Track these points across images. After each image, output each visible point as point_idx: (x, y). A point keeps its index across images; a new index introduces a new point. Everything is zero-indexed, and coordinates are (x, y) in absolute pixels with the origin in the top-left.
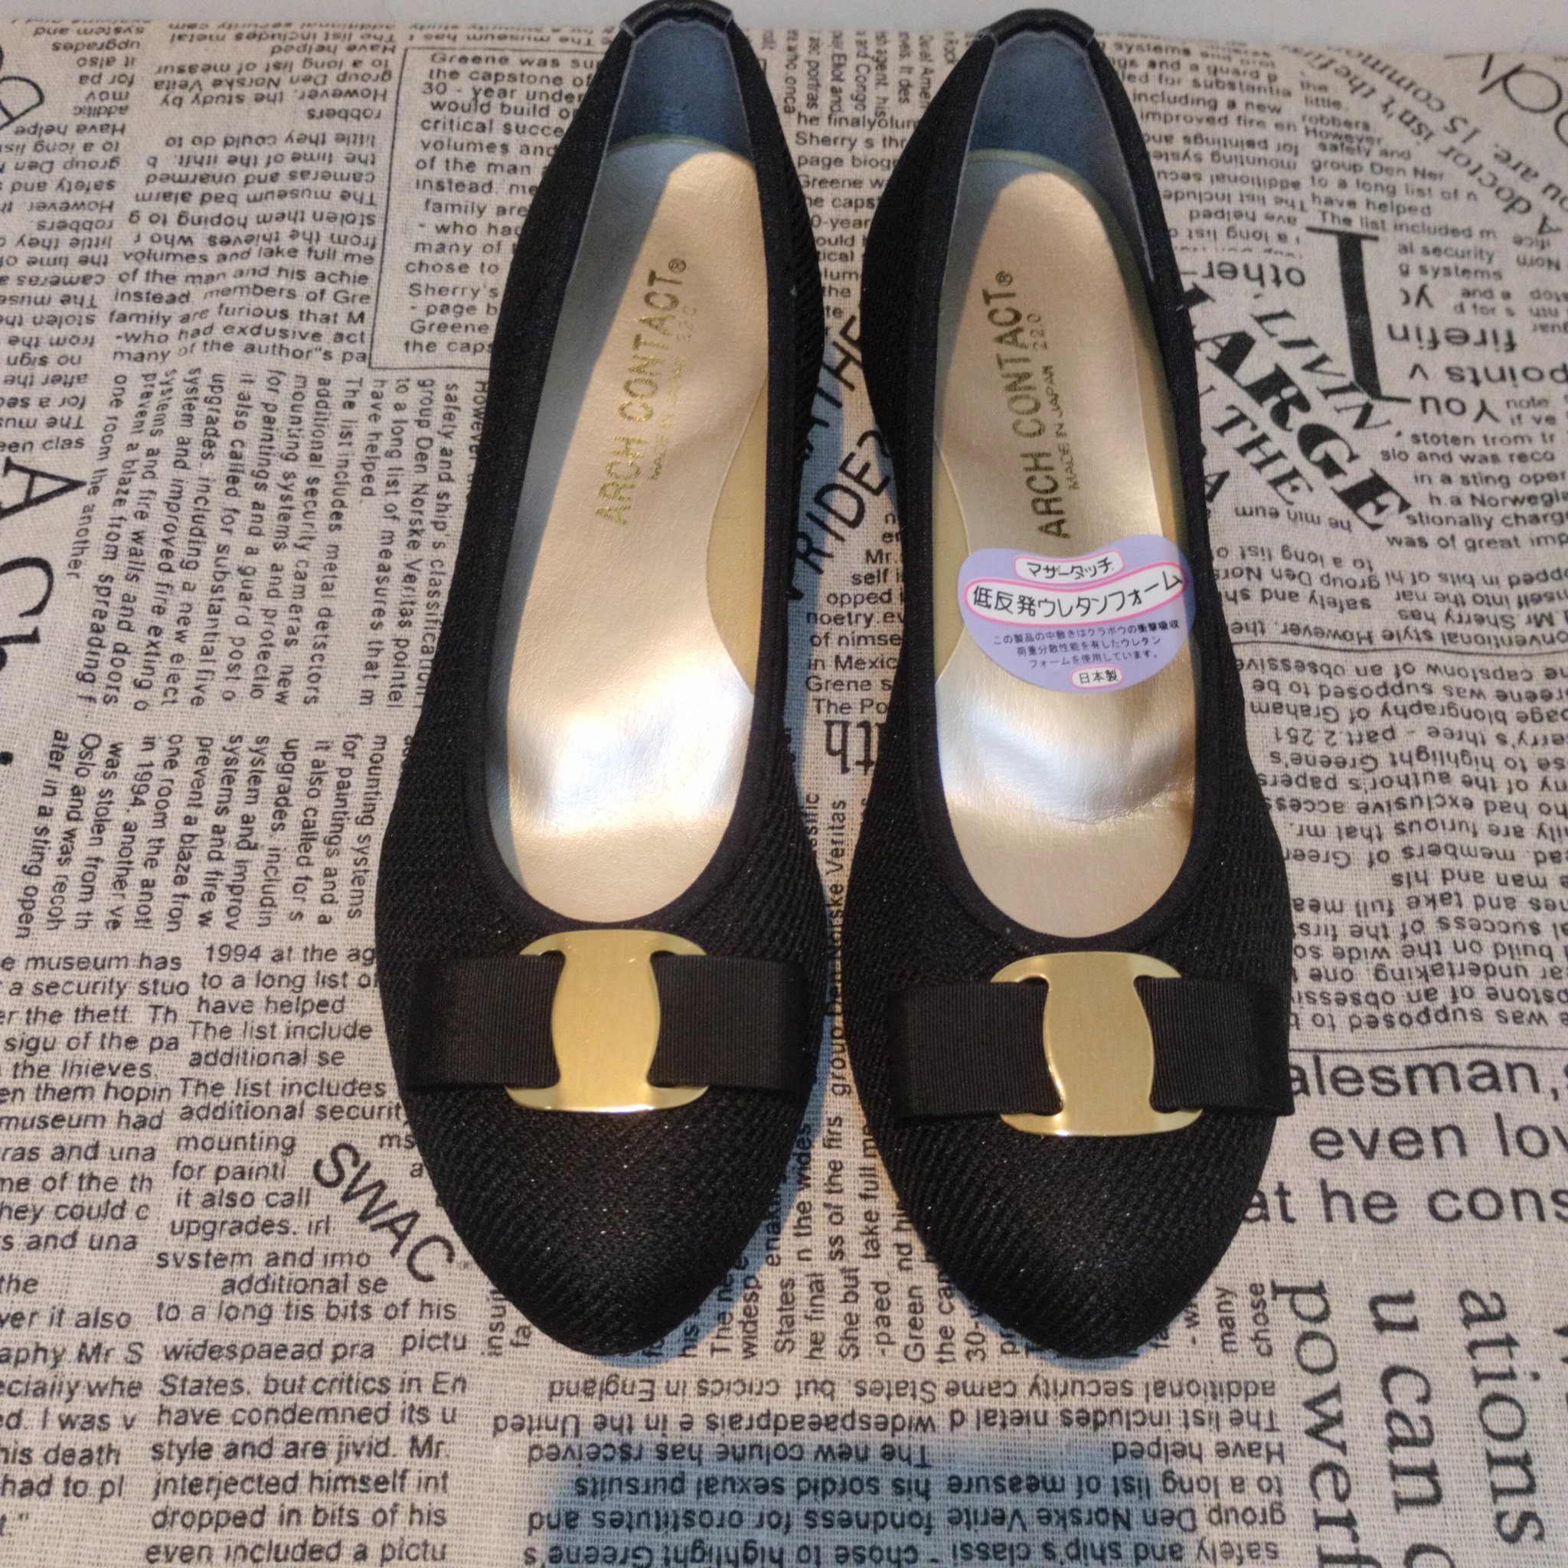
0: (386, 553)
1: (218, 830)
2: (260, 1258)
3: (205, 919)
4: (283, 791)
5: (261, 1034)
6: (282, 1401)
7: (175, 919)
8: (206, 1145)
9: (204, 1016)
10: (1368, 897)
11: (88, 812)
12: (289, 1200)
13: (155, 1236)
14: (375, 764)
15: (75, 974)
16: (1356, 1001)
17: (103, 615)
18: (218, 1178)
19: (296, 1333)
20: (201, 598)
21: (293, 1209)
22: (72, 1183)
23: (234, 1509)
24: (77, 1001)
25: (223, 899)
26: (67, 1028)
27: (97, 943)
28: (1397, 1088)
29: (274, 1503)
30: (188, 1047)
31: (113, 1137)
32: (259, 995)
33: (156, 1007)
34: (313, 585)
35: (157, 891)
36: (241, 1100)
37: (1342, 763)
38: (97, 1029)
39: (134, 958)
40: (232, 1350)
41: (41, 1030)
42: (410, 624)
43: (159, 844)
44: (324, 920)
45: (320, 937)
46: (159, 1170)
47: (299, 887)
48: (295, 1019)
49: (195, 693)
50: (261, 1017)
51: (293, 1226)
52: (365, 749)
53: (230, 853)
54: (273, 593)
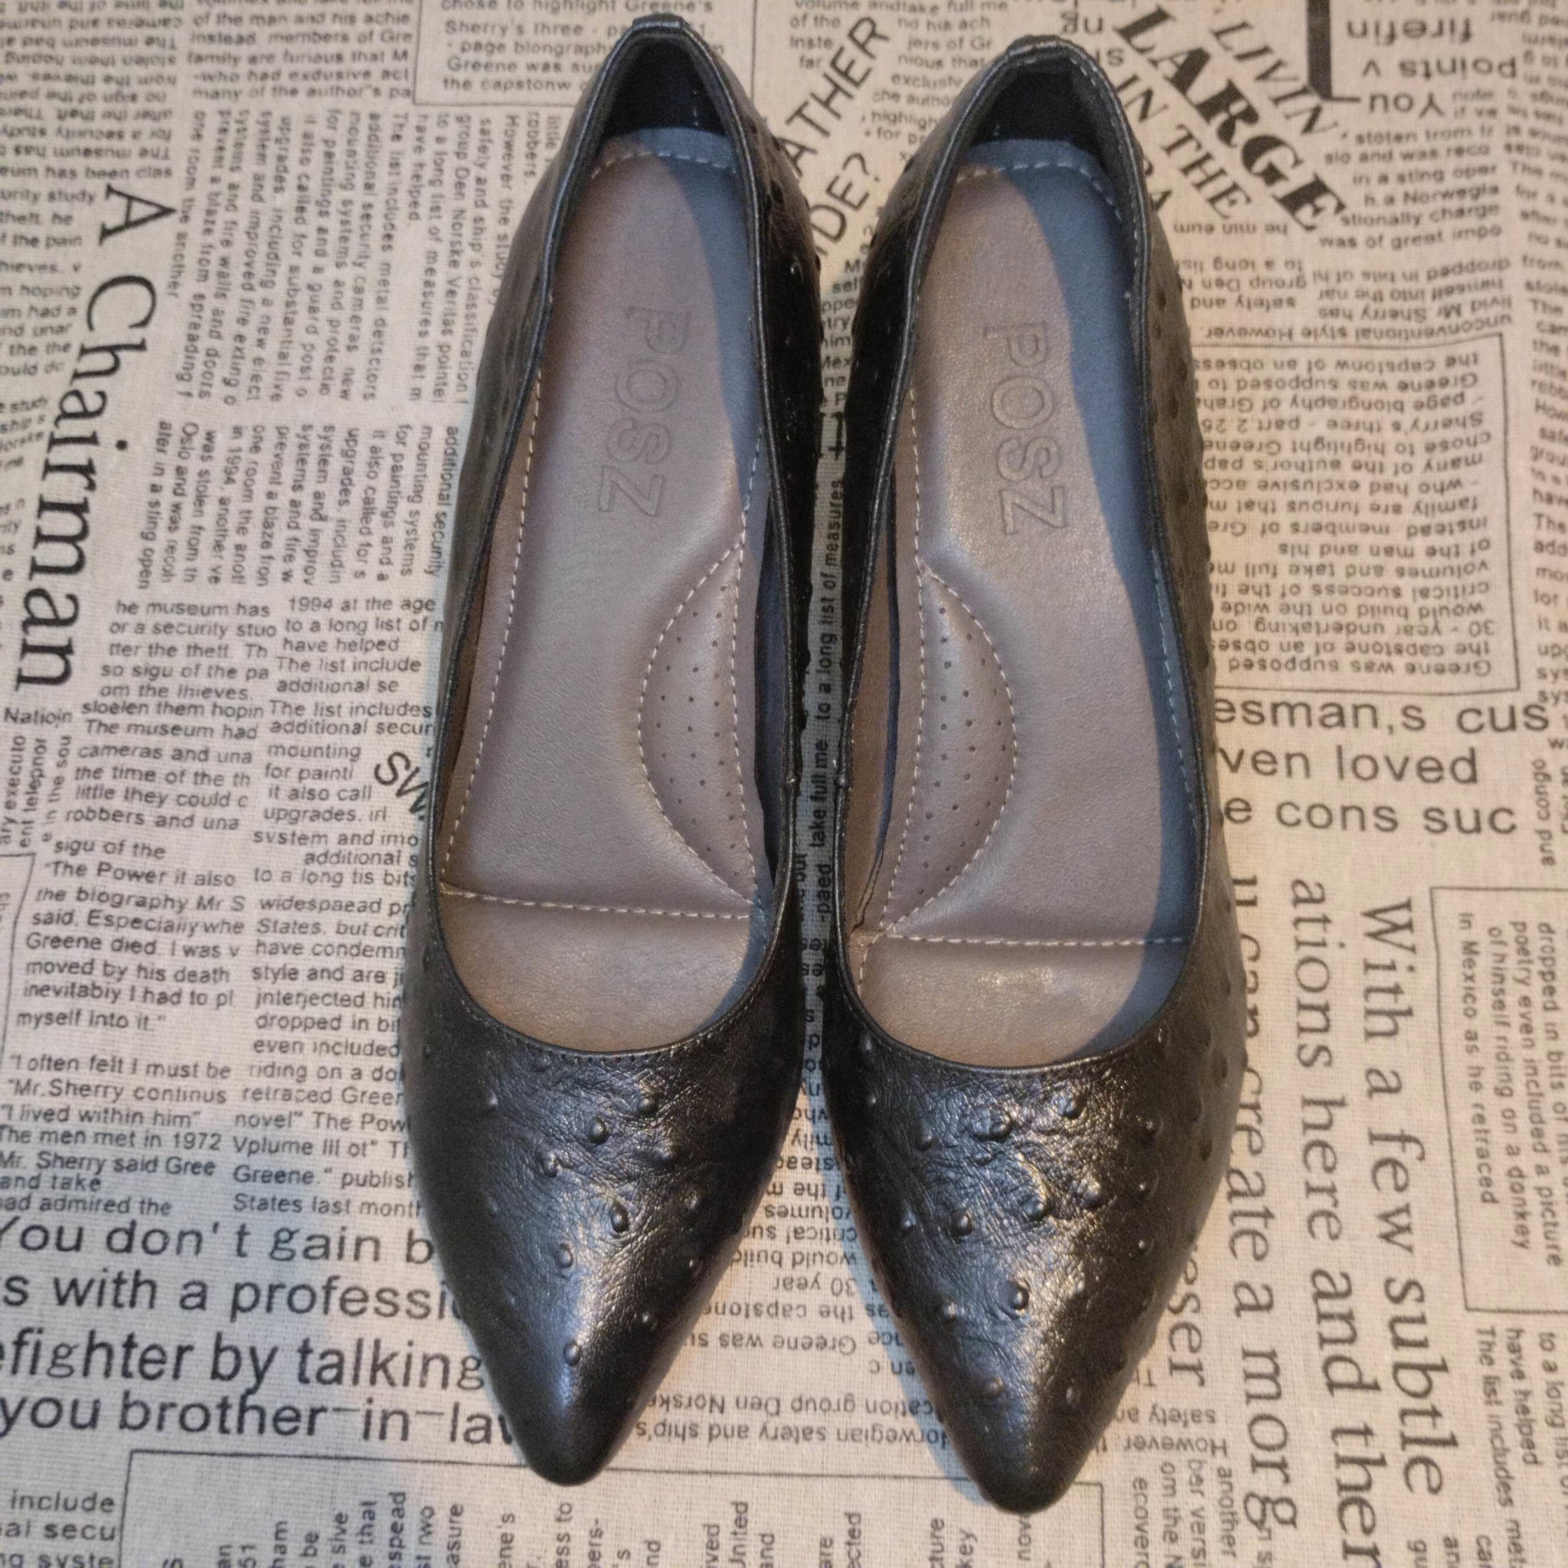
0: (431, 271)
1: (294, 504)
2: (333, 838)
3: (287, 576)
4: (347, 472)
5: (333, 667)
6: (350, 940)
7: (263, 576)
8: (292, 752)
9: (289, 652)
10: (1257, 560)
11: (190, 488)
12: (356, 795)
13: (252, 819)
14: (423, 449)
15: (186, 618)
16: (1237, 646)
17: (195, 326)
18: (301, 778)
19: (360, 893)
20: (278, 311)
21: (359, 802)
22: (189, 779)
23: (317, 1016)
24: (189, 639)
25: (301, 560)
26: (181, 660)
27: (202, 594)
28: (1263, 719)
29: (348, 1014)
30: (276, 676)
31: (220, 744)
32: (331, 637)
33: (250, 646)
34: (369, 299)
35: (248, 553)
36: (318, 719)
37: (1250, 446)
38: (205, 661)
39: (232, 607)
40: (312, 903)
41: (160, 661)
42: (450, 332)
43: (247, 515)
44: (381, 577)
45: (379, 591)
46: (255, 770)
47: (362, 551)
48: (359, 655)
49: (274, 391)
50: (333, 655)
51: (358, 814)
52: (414, 438)
53: (306, 523)
54: (337, 305)
